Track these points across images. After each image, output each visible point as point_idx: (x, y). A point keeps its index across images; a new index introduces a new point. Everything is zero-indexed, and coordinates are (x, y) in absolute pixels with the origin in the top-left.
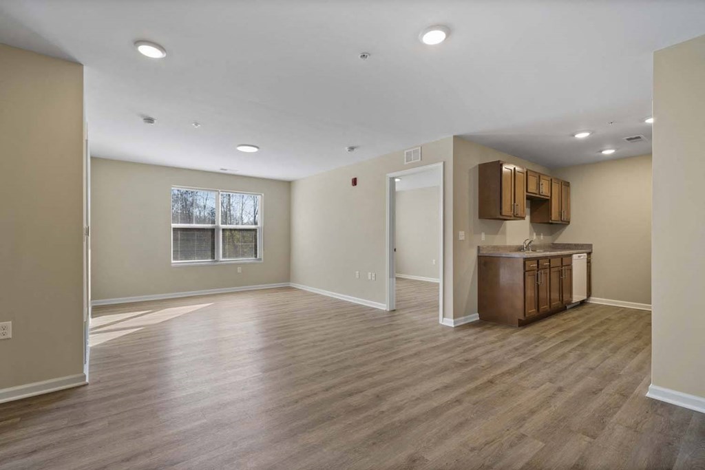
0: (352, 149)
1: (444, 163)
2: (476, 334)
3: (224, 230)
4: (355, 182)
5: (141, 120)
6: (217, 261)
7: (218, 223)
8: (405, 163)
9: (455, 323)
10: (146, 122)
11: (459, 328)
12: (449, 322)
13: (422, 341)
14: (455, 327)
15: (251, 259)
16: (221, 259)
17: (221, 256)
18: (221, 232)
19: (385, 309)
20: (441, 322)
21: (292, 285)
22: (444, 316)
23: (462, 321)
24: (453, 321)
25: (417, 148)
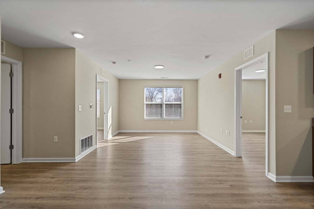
0: (207, 57)
1: (269, 53)
2: (292, 195)
3: (166, 104)
4: (220, 76)
5: (111, 63)
6: (163, 118)
7: (163, 101)
8: (245, 59)
9: (277, 179)
10: (113, 64)
11: (280, 185)
12: (272, 177)
13: (231, 186)
14: (276, 183)
15: (178, 117)
16: (165, 117)
17: (165, 115)
18: (165, 105)
19: (233, 155)
20: (266, 175)
21: (198, 132)
22: (269, 171)
23: (287, 179)
24: (275, 176)
25: (251, 47)
